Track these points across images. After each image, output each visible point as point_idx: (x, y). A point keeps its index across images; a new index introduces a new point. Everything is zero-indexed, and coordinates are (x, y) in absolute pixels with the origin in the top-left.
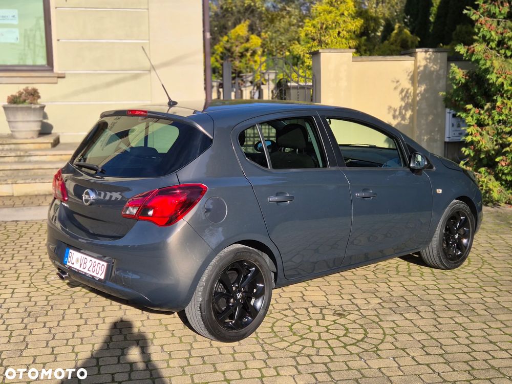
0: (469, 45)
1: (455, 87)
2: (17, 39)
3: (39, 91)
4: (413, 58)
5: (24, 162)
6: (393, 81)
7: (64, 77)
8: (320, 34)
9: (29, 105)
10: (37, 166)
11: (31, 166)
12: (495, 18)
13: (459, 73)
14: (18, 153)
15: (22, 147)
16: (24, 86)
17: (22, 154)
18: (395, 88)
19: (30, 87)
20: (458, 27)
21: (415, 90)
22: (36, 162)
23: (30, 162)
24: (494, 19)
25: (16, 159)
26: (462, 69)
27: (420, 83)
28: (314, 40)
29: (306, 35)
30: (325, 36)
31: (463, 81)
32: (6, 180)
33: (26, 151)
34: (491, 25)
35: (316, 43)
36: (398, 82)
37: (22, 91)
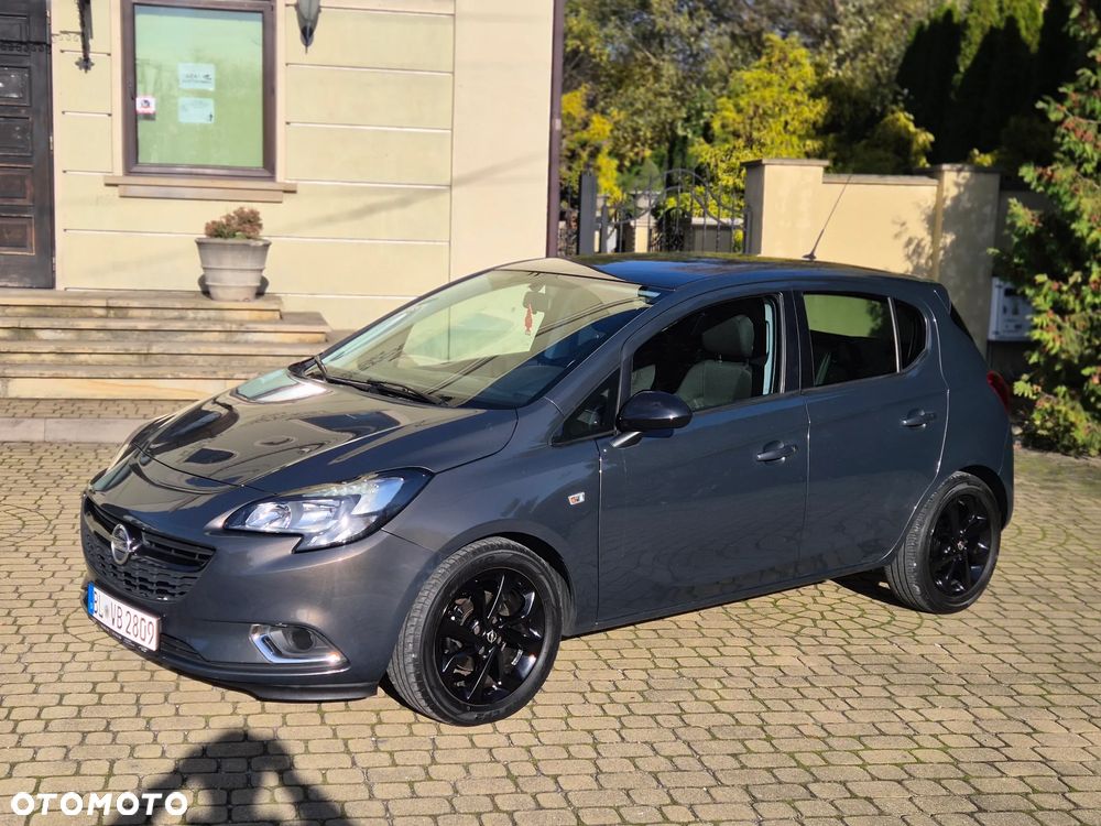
0: (1045, 167)
1: (1016, 240)
2: (211, 116)
3: (261, 216)
4: (935, 182)
5: (236, 343)
6: (894, 222)
7: (294, 192)
8: (751, 124)
9: (246, 241)
10: (264, 350)
11: (254, 351)
12: (1095, 119)
13: (1023, 216)
14: (228, 326)
15: (228, 314)
16: (233, 207)
17: (234, 327)
18: (897, 236)
19: (247, 207)
20: (1013, 120)
21: (934, 242)
22: (257, 343)
23: (247, 343)
24: (1092, 122)
25: (223, 336)
26: (1031, 208)
27: (946, 228)
28: (736, 135)
29: (723, 126)
30: (759, 129)
31: (1031, 230)
32: (215, 372)
33: (241, 323)
34: (1085, 132)
35: (741, 142)
36: (903, 224)
37: (232, 214)
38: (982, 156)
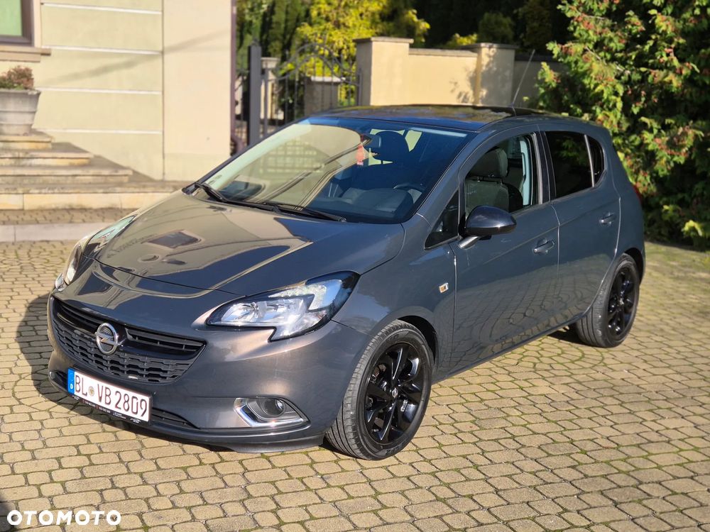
0: (563, 44)
1: (542, 91)
3: (33, 73)
4: (476, 54)
5: (23, 166)
6: (451, 82)
7: (48, 55)
8: (338, 13)
9: (24, 91)
10: (48, 172)
11: (40, 172)
12: (593, 15)
13: (549, 75)
14: (17, 154)
15: (12, 145)
16: (14, 65)
17: (21, 155)
18: (452, 91)
19: (23, 66)
21: (475, 94)
22: (39, 166)
23: (31, 166)
24: (592, 17)
25: (13, 162)
26: (554, 71)
27: (483, 86)
28: (327, 19)
29: (319, 14)
30: (343, 17)
31: (554, 85)
32: (15, 189)
33: (27, 152)
34: (589, 23)
35: (330, 25)
36: (456, 83)
37: (12, 71)
38: (462, 38)
